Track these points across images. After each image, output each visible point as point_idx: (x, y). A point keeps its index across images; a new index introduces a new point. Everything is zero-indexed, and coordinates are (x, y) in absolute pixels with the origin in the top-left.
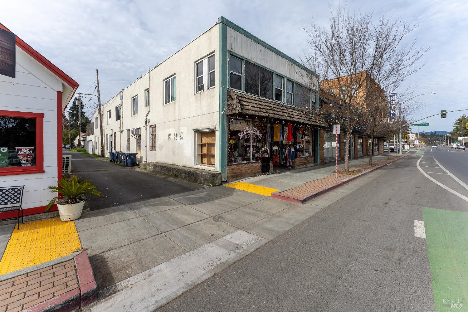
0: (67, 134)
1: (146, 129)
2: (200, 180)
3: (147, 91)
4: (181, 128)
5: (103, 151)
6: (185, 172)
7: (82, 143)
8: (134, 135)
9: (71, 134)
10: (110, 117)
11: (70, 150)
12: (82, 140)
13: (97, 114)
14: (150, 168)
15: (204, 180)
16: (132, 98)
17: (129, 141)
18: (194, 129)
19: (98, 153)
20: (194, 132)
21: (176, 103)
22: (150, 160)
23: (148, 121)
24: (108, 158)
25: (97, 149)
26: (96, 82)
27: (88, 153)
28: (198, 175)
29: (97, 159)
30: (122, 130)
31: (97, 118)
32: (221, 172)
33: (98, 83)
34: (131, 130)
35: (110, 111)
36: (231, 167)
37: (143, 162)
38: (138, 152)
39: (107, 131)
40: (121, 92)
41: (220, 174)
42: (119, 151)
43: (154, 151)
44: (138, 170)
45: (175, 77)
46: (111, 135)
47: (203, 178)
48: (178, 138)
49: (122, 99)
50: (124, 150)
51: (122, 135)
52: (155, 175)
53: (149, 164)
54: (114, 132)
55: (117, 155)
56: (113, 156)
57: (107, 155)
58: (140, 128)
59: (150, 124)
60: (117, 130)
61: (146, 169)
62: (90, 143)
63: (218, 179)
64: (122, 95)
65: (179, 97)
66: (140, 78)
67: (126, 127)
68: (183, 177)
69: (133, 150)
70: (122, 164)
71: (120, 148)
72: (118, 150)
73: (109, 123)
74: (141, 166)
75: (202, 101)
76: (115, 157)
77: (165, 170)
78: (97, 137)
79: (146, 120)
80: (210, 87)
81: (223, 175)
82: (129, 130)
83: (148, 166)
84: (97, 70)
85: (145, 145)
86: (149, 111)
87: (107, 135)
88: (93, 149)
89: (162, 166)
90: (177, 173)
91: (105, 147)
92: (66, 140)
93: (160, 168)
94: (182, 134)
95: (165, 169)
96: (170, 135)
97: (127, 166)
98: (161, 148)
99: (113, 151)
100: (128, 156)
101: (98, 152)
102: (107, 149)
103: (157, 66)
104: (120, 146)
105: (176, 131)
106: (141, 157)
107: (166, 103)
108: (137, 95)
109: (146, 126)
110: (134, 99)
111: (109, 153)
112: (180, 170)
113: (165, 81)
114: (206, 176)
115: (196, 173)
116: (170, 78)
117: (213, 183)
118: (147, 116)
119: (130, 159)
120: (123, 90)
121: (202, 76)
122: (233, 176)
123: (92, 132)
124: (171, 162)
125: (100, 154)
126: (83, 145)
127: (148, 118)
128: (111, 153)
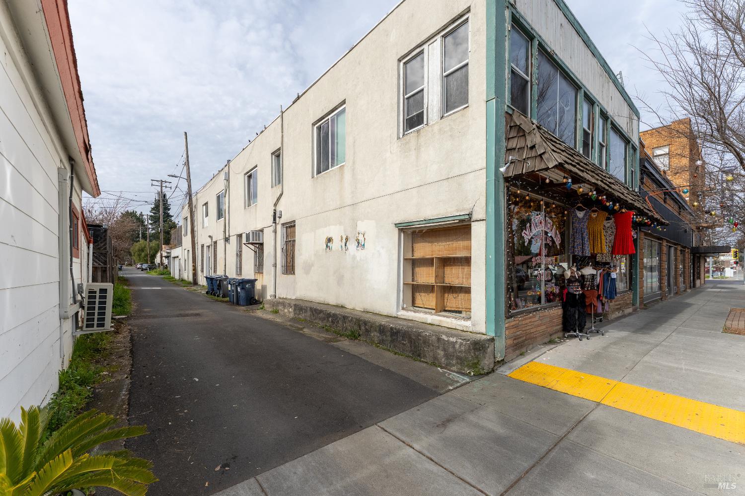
0: (145, 247)
1: (275, 232)
2: (431, 354)
3: (277, 155)
4: (359, 223)
5: (195, 275)
6: (382, 329)
7: (165, 261)
8: (252, 244)
9: (151, 248)
10: (207, 215)
11: (147, 273)
12: (165, 257)
13: (186, 212)
14: (286, 310)
15: (448, 356)
16: (245, 174)
17: (241, 255)
18: (397, 222)
19: (188, 278)
20: (396, 231)
21: (345, 167)
22: (282, 293)
23: (278, 215)
24: (203, 286)
25: (186, 271)
26: (185, 156)
27: (173, 278)
28: (425, 342)
29: (185, 289)
30: (227, 236)
31: (186, 219)
32: (492, 334)
33: (188, 157)
34: (244, 236)
35: (206, 204)
36: (512, 322)
37: (268, 298)
38: (258, 277)
39: (203, 239)
40: (226, 166)
41: (492, 340)
42: (223, 274)
43: (291, 276)
44: (259, 313)
45: (344, 110)
46: (209, 247)
47: (444, 350)
48: (352, 245)
49: (228, 180)
50: (232, 274)
51: (227, 245)
52: (301, 329)
53: (283, 303)
54: (214, 240)
55: (219, 282)
56: (212, 283)
57: (202, 281)
58: (262, 231)
59: (284, 219)
60: (219, 236)
61: (276, 312)
62: (177, 260)
63: (487, 355)
64: (227, 171)
65: (354, 153)
66: (262, 132)
67: (234, 231)
68: (376, 340)
69: (248, 273)
70: (228, 299)
71: (223, 269)
72: (220, 272)
73: (206, 225)
74: (266, 306)
75: (423, 149)
76: (216, 286)
77: (323, 319)
78: (186, 251)
79: (275, 213)
80: (447, 111)
81: (497, 343)
82: (240, 236)
83: (280, 307)
84: (186, 133)
85: (273, 262)
86: (281, 195)
87: (203, 246)
88: (180, 271)
89: (316, 310)
90: (356, 327)
91: (199, 268)
92: (143, 256)
93: (309, 313)
94: (361, 238)
95: (321, 315)
96: (329, 240)
97: (238, 304)
98: (308, 268)
99: (213, 275)
100: (239, 285)
101: (188, 276)
102: (202, 271)
103: (298, 98)
104: (223, 266)
105: (345, 231)
106: (264, 288)
107: (319, 172)
108: (256, 166)
109: (274, 224)
110: (250, 177)
111: (205, 278)
112: (365, 323)
113: (316, 126)
114: (454, 347)
115: (419, 335)
116: (329, 117)
117: (475, 365)
118: (275, 205)
119: (243, 291)
120: (229, 161)
121: (422, 90)
122: (516, 345)
123: (180, 244)
124: (332, 301)
125: (191, 279)
126: (166, 265)
127: (279, 209)
128: (208, 278)
